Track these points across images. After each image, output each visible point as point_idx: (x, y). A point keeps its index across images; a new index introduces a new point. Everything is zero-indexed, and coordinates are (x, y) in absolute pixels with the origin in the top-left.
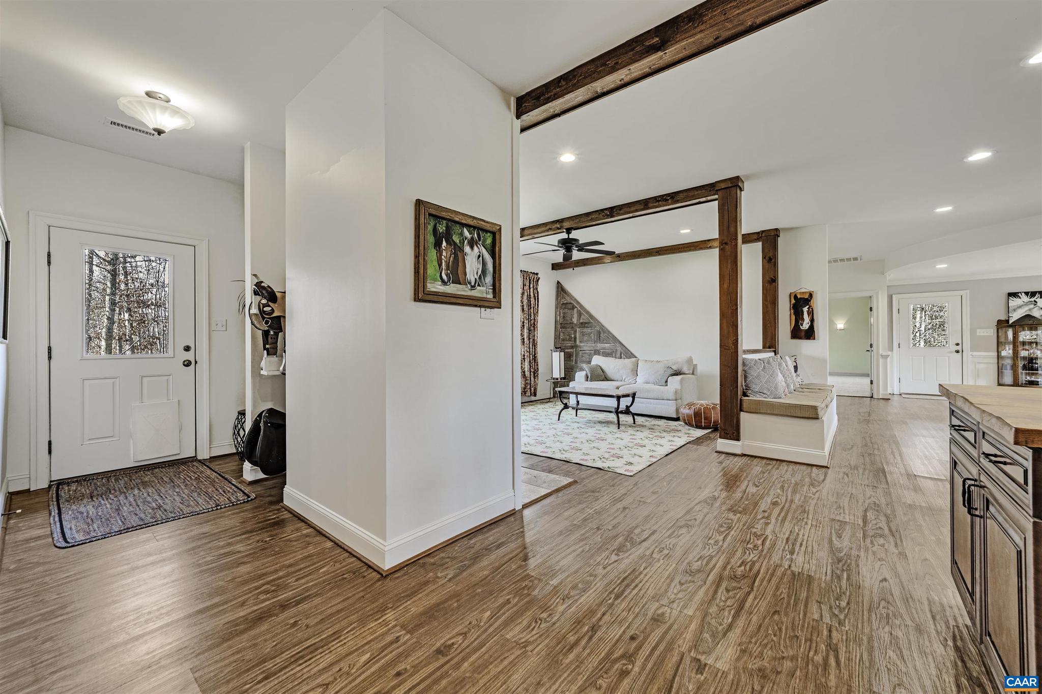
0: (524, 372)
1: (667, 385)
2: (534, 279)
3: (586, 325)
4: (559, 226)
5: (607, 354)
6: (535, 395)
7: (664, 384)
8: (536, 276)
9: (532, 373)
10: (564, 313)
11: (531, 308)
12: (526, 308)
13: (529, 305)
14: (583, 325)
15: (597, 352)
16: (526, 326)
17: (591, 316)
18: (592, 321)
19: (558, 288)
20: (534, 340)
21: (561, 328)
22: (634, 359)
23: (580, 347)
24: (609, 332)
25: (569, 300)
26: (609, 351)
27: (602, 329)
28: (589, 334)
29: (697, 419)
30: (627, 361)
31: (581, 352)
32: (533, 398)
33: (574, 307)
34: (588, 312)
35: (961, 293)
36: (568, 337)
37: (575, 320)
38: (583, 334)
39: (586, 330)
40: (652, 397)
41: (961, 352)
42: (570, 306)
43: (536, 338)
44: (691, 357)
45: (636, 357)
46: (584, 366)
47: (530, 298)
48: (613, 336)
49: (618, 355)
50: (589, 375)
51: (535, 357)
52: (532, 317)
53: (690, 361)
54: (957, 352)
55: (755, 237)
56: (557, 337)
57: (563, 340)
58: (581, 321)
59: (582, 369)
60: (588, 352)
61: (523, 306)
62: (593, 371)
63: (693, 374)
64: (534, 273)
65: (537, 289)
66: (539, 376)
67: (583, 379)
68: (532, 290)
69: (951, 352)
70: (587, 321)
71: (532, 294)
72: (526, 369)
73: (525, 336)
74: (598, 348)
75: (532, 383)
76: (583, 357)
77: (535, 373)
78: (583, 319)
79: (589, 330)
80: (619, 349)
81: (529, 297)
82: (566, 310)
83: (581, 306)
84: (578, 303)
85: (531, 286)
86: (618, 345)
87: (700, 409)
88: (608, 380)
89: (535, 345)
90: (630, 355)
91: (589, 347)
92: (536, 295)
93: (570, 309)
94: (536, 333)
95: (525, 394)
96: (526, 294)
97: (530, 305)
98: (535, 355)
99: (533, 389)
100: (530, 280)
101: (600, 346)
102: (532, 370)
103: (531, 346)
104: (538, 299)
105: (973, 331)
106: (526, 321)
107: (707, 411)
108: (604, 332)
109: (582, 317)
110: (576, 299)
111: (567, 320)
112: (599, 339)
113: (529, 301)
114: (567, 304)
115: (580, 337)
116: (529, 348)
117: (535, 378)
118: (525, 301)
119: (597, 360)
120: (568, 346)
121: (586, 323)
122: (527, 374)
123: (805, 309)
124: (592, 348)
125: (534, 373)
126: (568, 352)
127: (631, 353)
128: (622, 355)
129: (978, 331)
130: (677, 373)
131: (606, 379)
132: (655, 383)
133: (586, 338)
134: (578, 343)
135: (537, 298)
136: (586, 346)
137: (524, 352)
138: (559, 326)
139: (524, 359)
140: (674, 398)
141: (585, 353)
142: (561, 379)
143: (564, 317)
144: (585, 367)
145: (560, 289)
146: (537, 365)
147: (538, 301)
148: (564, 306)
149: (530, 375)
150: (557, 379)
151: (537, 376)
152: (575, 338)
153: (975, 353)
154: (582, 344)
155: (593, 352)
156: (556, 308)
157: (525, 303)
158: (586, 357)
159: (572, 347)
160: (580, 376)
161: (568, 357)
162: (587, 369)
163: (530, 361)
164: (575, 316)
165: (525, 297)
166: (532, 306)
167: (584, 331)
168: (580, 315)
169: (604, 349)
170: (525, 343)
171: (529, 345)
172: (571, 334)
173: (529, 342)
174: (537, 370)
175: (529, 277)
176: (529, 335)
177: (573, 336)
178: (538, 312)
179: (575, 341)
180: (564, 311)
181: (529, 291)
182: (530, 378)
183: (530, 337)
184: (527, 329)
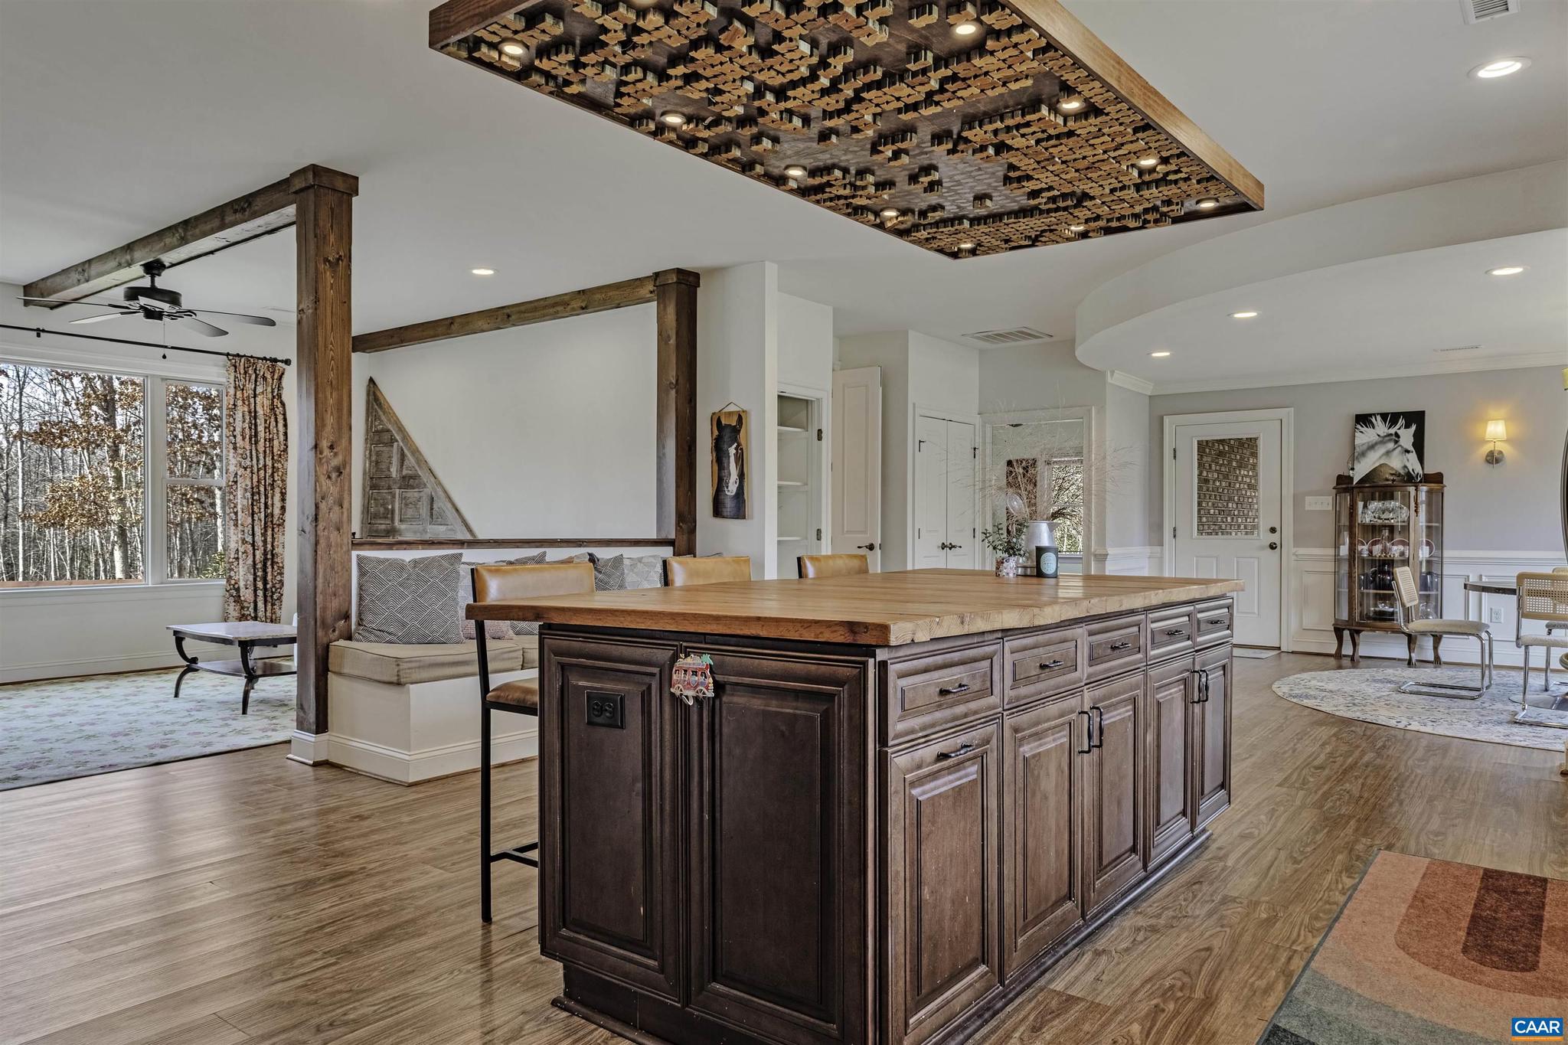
0: (237, 590)
2: (270, 373)
3: (412, 481)
8: (277, 367)
9: (261, 594)
10: (378, 454)
11: (256, 443)
12: (241, 443)
13: (254, 435)
14: (407, 481)
16: (242, 483)
17: (421, 461)
18: (422, 472)
20: (269, 516)
21: (372, 489)
23: (400, 532)
24: (448, 498)
25: (387, 423)
27: (438, 491)
28: (416, 503)
33: (393, 440)
34: (416, 452)
35: (1281, 413)
36: (381, 510)
37: (394, 471)
38: (406, 503)
39: (410, 493)
41: (1279, 547)
42: (387, 437)
43: (275, 512)
47: (256, 417)
48: (455, 508)
51: (273, 555)
52: (265, 461)
54: (1272, 547)
57: (375, 516)
58: (404, 472)
61: (232, 437)
64: (272, 359)
65: (280, 396)
66: (284, 598)
68: (262, 399)
69: (1262, 548)
70: (413, 472)
71: (263, 411)
72: (242, 584)
73: (239, 507)
75: (262, 614)
77: (273, 594)
78: (408, 468)
79: (415, 495)
81: (252, 416)
82: (380, 448)
83: (405, 436)
84: (401, 429)
85: (262, 389)
89: (272, 527)
92: (278, 412)
93: (386, 444)
94: (276, 500)
96: (242, 409)
97: (258, 435)
98: (273, 549)
100: (257, 376)
101: (430, 530)
102: (261, 585)
103: (259, 529)
104: (285, 420)
105: (1298, 500)
106: (239, 473)
108: (441, 498)
109: (407, 462)
110: (398, 422)
111: (381, 470)
112: (431, 514)
113: (252, 426)
114: (383, 431)
115: (401, 509)
116: (254, 534)
117: (271, 604)
118: (241, 426)
121: (411, 477)
122: (247, 595)
123: (732, 451)
125: (269, 593)
129: (1308, 499)
133: (410, 512)
134: (397, 523)
135: (279, 417)
138: (369, 484)
143: (377, 463)
145: (373, 396)
146: (281, 574)
147: (285, 425)
148: (377, 438)
149: (256, 596)
151: (279, 599)
152: (393, 511)
153: (1301, 551)
154: (403, 527)
156: (366, 440)
163: (255, 564)
164: (395, 460)
167: (408, 495)
168: (402, 457)
170: (239, 522)
171: (253, 526)
172: (387, 504)
173: (253, 520)
174: (278, 586)
175: (256, 369)
176: (252, 504)
177: (390, 507)
178: (285, 450)
179: (393, 520)
180: (378, 449)
181: (252, 400)
182: (255, 603)
183: (256, 510)
184: (246, 490)
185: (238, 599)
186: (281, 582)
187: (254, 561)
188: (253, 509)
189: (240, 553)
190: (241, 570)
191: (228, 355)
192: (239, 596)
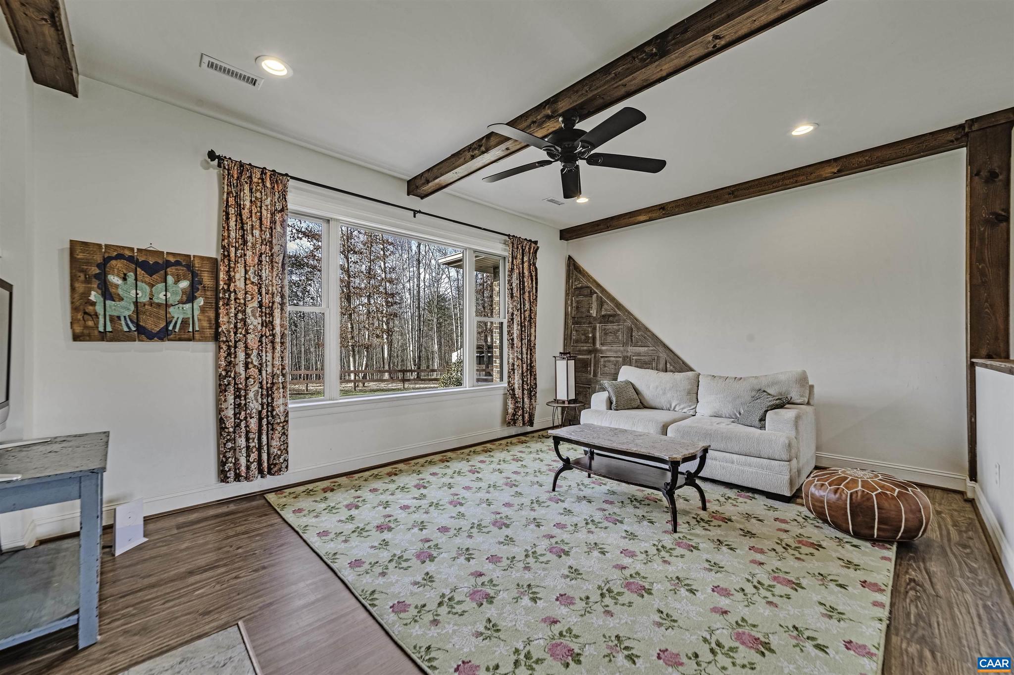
0: (513, 390)
1: (763, 427)
2: (530, 249)
3: (611, 319)
4: (549, 112)
5: (643, 364)
6: (531, 424)
7: (757, 423)
8: (533, 245)
9: (526, 392)
10: (578, 302)
11: (524, 293)
12: (516, 293)
13: (522, 288)
14: (606, 319)
15: (627, 361)
16: (517, 319)
17: (618, 305)
18: (619, 312)
19: (568, 266)
20: (529, 341)
21: (573, 324)
22: (690, 374)
23: (601, 351)
24: (647, 328)
25: (585, 282)
26: (647, 359)
27: (636, 325)
28: (615, 332)
29: (860, 519)
30: (679, 376)
31: (602, 360)
32: (529, 429)
33: (592, 293)
34: (613, 300)
36: (583, 337)
37: (593, 312)
38: (606, 333)
39: (610, 326)
40: (736, 450)
42: (586, 292)
43: (533, 338)
44: (804, 372)
45: (691, 370)
46: (606, 383)
47: (523, 277)
48: (653, 335)
49: (661, 366)
50: (614, 400)
51: (531, 367)
52: (527, 306)
53: (803, 380)
55: (951, 136)
56: (567, 338)
57: (577, 341)
58: (603, 313)
59: (603, 389)
60: (613, 359)
61: (512, 289)
62: (619, 391)
63: (808, 403)
64: (530, 241)
65: (534, 264)
66: (538, 395)
67: (603, 406)
68: (526, 265)
70: (612, 312)
71: (526, 273)
72: (516, 386)
73: (515, 335)
74: (629, 354)
75: (527, 406)
76: (605, 366)
77: (532, 392)
78: (606, 310)
79: (615, 327)
80: (663, 356)
81: (521, 276)
82: (581, 298)
83: (603, 290)
84: (599, 286)
85: (526, 259)
86: (661, 349)
87: (867, 498)
88: (645, 407)
89: (531, 348)
90: (682, 366)
91: (616, 352)
92: (534, 274)
93: (586, 296)
94: (533, 330)
95: (515, 423)
96: (516, 271)
97: (524, 289)
98: (531, 363)
99: (527, 416)
100: (523, 250)
101: (631, 350)
102: (526, 387)
103: (524, 350)
104: (536, 279)
106: (515, 313)
107: (886, 505)
108: (639, 329)
109: (605, 306)
110: (595, 281)
111: (582, 312)
112: (630, 340)
113: (521, 282)
114: (582, 288)
115: (600, 337)
116: (522, 353)
117: (531, 399)
118: (515, 282)
119: (627, 374)
120: (583, 350)
121: (610, 316)
122: (518, 392)
124: (620, 354)
125: (530, 391)
126: (580, 360)
127: (684, 363)
128: (668, 366)
130: (782, 404)
131: (643, 405)
132: (736, 419)
133: (610, 338)
134: (598, 346)
135: (534, 278)
136: (610, 351)
137: (513, 359)
138: (570, 322)
139: (513, 370)
140: (785, 456)
141: (609, 361)
142: (570, 402)
143: (577, 308)
144: (606, 385)
145: (573, 267)
146: (535, 379)
147: (537, 283)
148: (577, 292)
149: (523, 394)
150: (564, 402)
151: (535, 395)
152: (594, 338)
154: (604, 348)
155: (621, 359)
156: (567, 294)
157: (514, 285)
158: (610, 368)
159: (589, 352)
160: (599, 400)
161: (582, 367)
162: (609, 389)
163: (523, 373)
164: (594, 305)
165: (515, 276)
166: (527, 289)
167: (607, 328)
168: (601, 303)
169: (639, 354)
170: (515, 345)
171: (522, 348)
172: (588, 333)
173: (522, 344)
174: (534, 387)
175: (523, 246)
176: (521, 334)
177: (590, 335)
178: (536, 299)
179: (594, 343)
180: (578, 299)
181: (521, 266)
182: (523, 398)
183: (523, 337)
184: (518, 324)
185: (513, 396)
186: (536, 384)
187: (522, 371)
188: (522, 336)
189: (516, 366)
190: (516, 377)
191: (509, 236)
192: (515, 394)
